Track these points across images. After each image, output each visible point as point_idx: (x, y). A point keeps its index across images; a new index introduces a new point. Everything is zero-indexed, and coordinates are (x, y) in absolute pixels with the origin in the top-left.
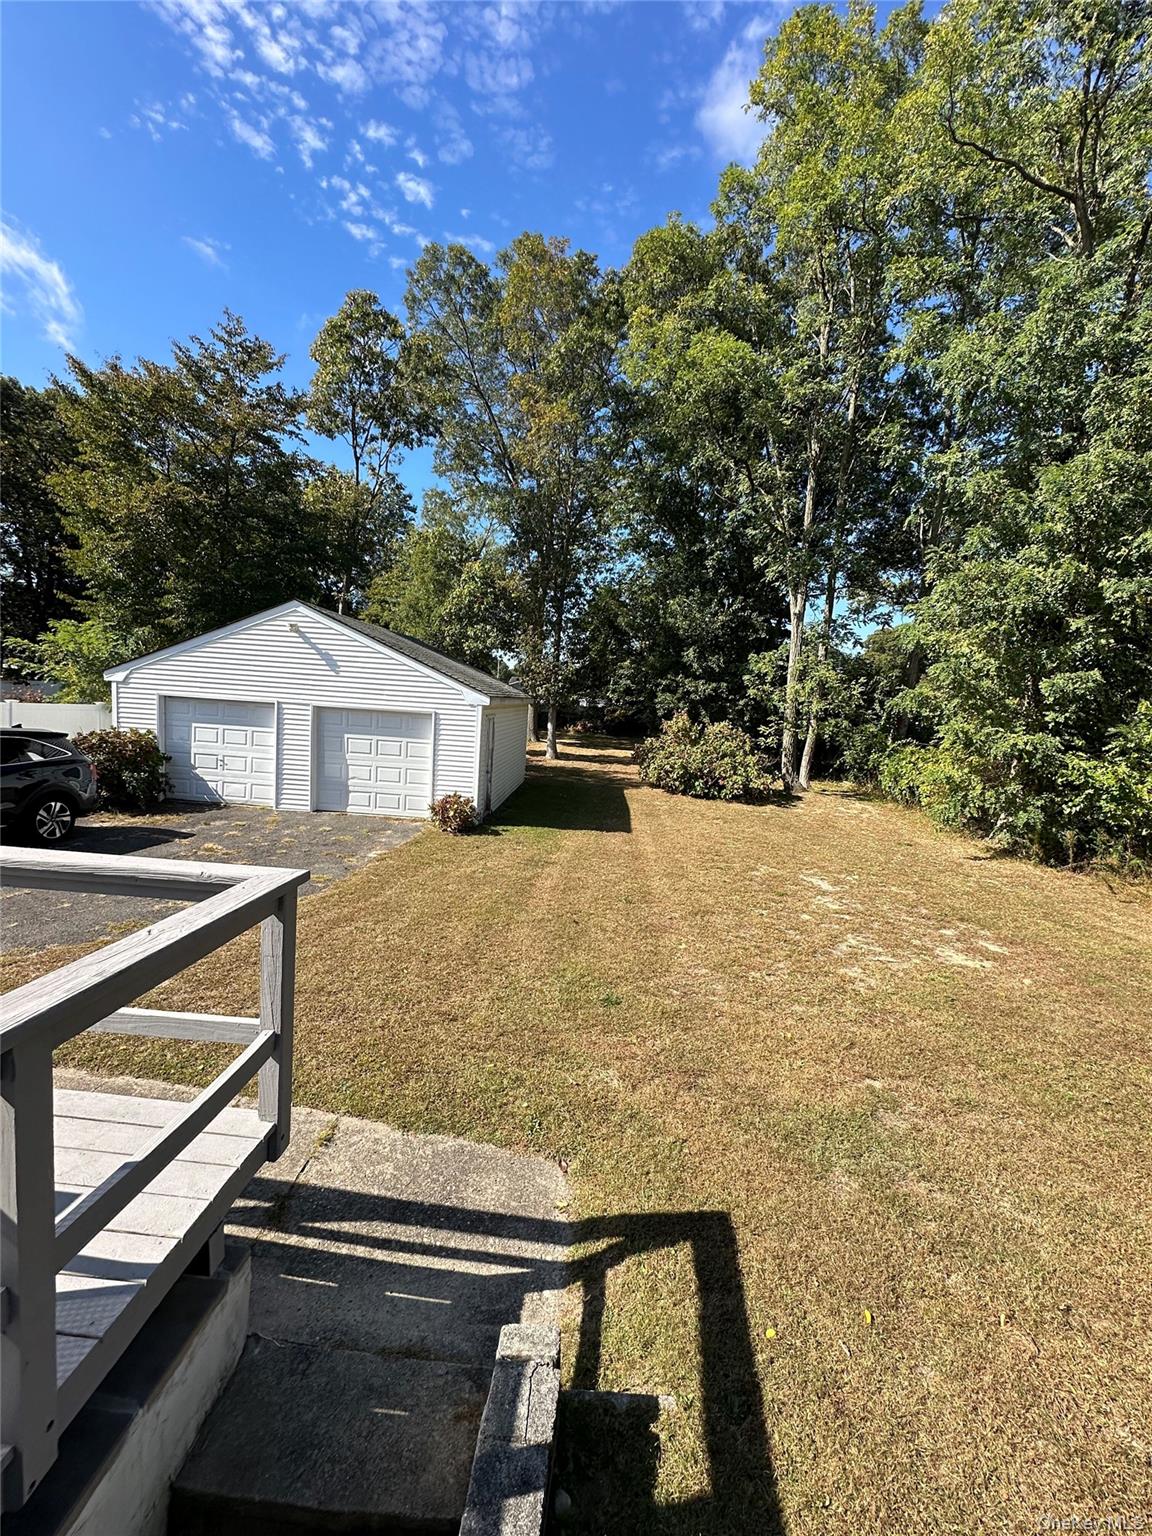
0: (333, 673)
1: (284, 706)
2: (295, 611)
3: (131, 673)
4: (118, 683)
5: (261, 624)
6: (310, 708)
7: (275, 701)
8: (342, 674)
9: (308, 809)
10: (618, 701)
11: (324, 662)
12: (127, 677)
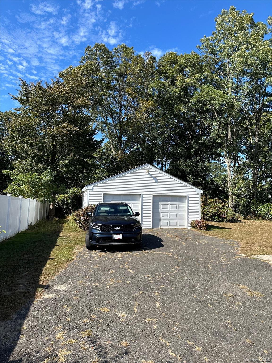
0: (156, 183)
1: (143, 195)
2: (148, 167)
3: (94, 187)
4: (89, 190)
5: (137, 171)
6: (152, 196)
7: (141, 194)
8: (159, 183)
9: (151, 227)
11: (154, 180)
12: (93, 188)
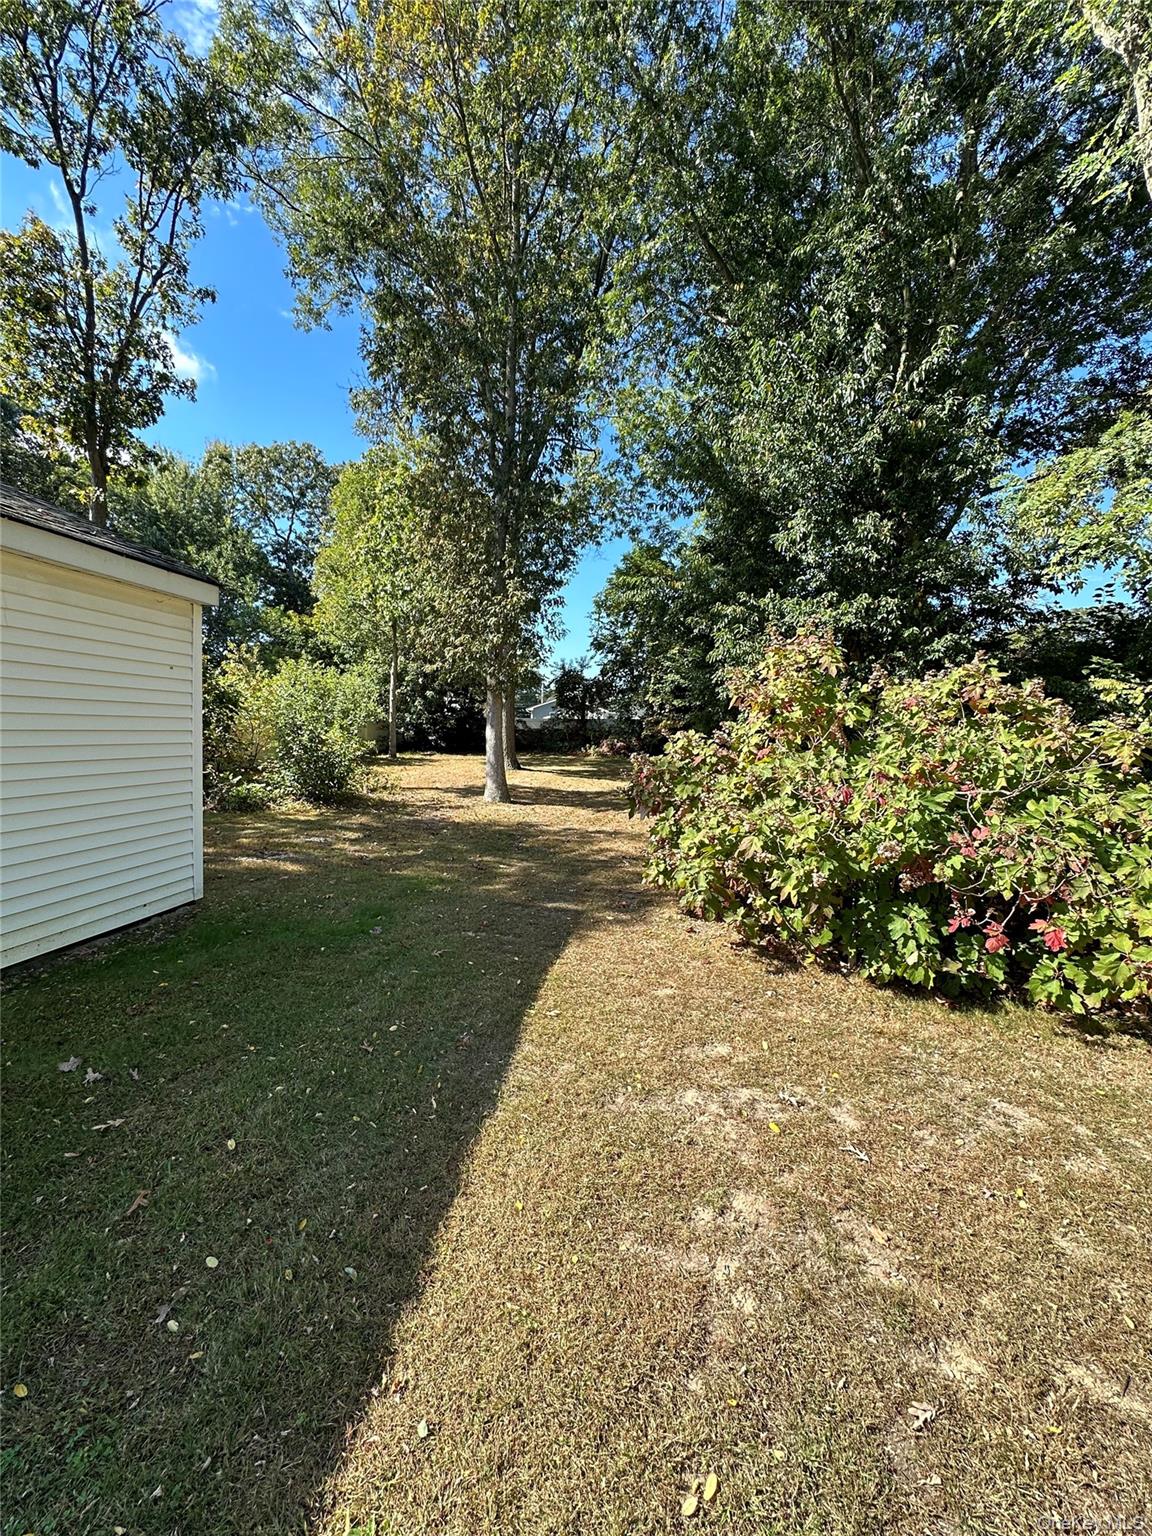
10: (662, 707)
